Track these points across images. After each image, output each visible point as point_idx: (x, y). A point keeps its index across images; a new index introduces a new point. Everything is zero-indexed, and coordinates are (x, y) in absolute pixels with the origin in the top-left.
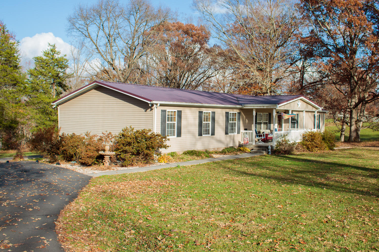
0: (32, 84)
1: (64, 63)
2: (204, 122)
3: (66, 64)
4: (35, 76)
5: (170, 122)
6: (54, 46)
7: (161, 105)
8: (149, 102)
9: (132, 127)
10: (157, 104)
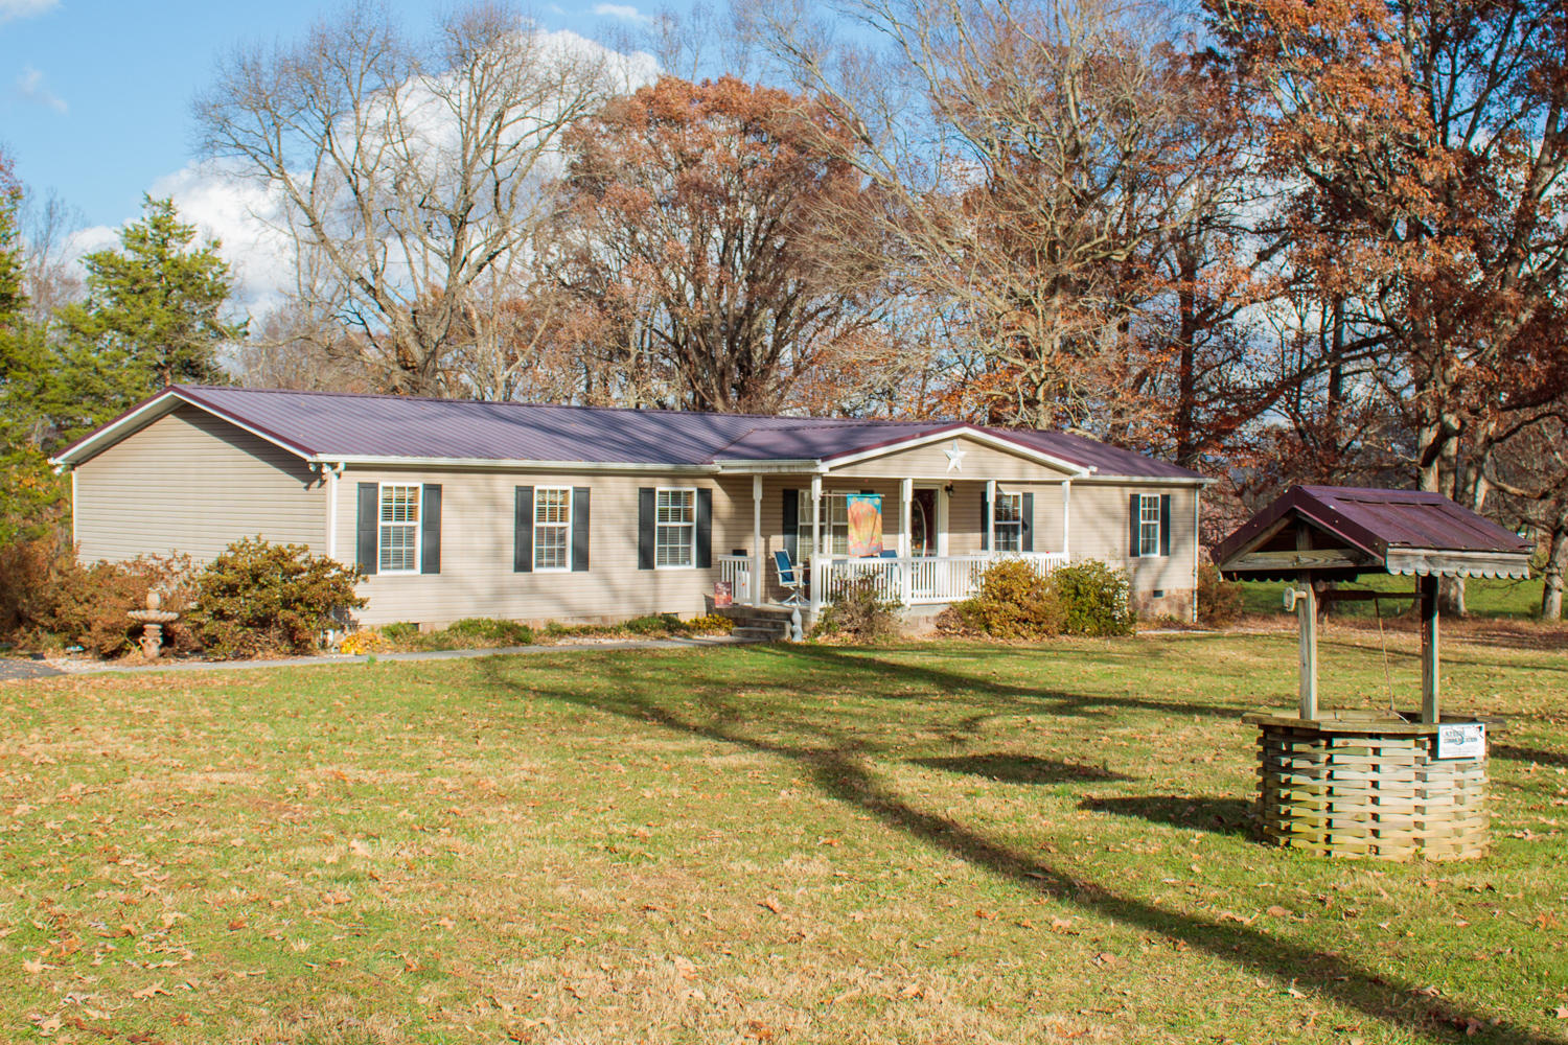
0: (75, 371)
1: (210, 276)
2: (541, 524)
3: (220, 280)
4: (85, 334)
5: (393, 523)
6: (169, 207)
7: (350, 467)
8: (309, 458)
9: (264, 538)
10: (333, 466)
